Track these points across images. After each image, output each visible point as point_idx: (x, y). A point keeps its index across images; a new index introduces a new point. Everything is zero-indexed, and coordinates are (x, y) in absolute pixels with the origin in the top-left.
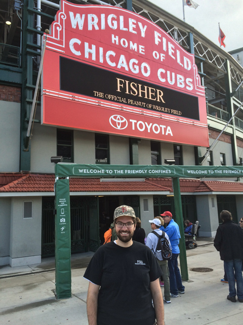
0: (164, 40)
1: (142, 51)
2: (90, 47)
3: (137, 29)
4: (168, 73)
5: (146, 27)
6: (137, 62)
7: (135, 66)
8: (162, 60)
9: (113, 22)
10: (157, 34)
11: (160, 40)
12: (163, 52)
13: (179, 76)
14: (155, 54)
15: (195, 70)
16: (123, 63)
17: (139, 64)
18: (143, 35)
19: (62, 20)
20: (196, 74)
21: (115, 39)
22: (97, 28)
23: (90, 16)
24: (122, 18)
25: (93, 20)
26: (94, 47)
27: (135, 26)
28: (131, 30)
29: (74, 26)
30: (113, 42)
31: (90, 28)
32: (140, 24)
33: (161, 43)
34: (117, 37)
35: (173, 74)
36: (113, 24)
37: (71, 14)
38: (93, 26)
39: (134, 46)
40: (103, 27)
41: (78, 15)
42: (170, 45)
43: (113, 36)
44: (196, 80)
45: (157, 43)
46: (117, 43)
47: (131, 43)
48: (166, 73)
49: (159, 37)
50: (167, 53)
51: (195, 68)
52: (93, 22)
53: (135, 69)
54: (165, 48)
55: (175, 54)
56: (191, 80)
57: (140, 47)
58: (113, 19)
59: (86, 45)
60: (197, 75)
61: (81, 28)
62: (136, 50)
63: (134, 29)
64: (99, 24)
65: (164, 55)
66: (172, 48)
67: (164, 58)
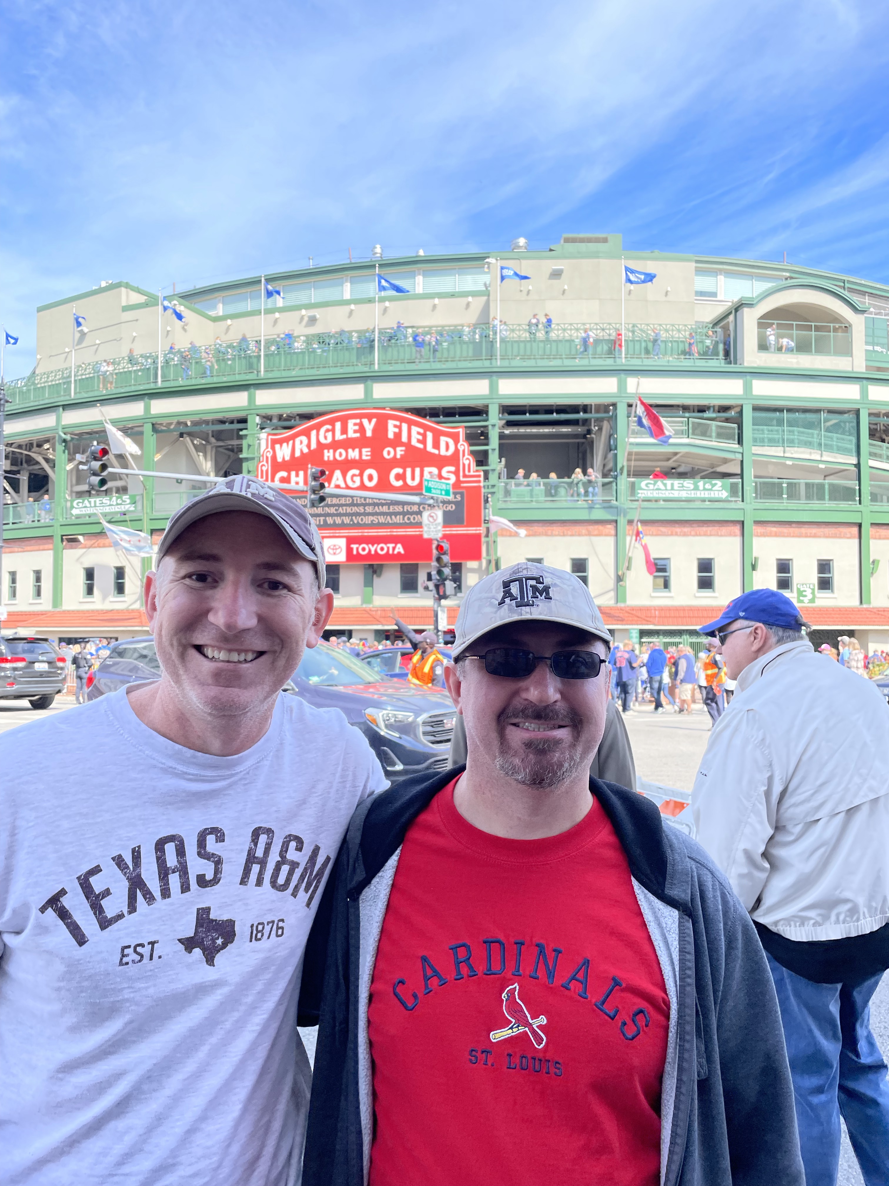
0: (405, 426)
1: (367, 456)
2: (297, 475)
3: (362, 429)
4: (409, 471)
5: (374, 421)
6: (356, 472)
7: (355, 478)
8: (398, 456)
9: (327, 434)
10: (391, 423)
11: (397, 430)
12: (402, 444)
13: (427, 470)
14: (388, 453)
15: (464, 451)
16: (337, 479)
17: (361, 475)
18: (369, 434)
19: (267, 458)
20: (464, 455)
21: (328, 455)
22: (306, 450)
23: (298, 440)
24: (338, 425)
25: (301, 442)
26: (301, 473)
27: (357, 428)
28: (351, 434)
29: (280, 460)
30: (326, 459)
31: (298, 454)
32: (365, 421)
33: (398, 435)
34: (331, 451)
35: (417, 471)
36: (326, 438)
37: (277, 446)
38: (301, 451)
39: (354, 454)
40: (314, 446)
41: (285, 445)
42: (415, 429)
43: (326, 451)
44: (464, 465)
45: (391, 435)
46: (331, 458)
47: (350, 451)
48: (405, 472)
49: (395, 426)
50: (408, 445)
51: (463, 446)
52: (301, 445)
53: (354, 482)
54: (404, 439)
55: (424, 442)
56: (452, 469)
57: (364, 450)
58: (327, 431)
59: (293, 473)
60: (466, 456)
61: (287, 458)
62: (357, 458)
63: (355, 431)
64: (309, 446)
65: (403, 448)
66: (419, 433)
67: (403, 453)
